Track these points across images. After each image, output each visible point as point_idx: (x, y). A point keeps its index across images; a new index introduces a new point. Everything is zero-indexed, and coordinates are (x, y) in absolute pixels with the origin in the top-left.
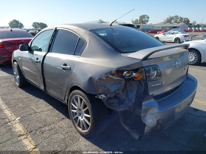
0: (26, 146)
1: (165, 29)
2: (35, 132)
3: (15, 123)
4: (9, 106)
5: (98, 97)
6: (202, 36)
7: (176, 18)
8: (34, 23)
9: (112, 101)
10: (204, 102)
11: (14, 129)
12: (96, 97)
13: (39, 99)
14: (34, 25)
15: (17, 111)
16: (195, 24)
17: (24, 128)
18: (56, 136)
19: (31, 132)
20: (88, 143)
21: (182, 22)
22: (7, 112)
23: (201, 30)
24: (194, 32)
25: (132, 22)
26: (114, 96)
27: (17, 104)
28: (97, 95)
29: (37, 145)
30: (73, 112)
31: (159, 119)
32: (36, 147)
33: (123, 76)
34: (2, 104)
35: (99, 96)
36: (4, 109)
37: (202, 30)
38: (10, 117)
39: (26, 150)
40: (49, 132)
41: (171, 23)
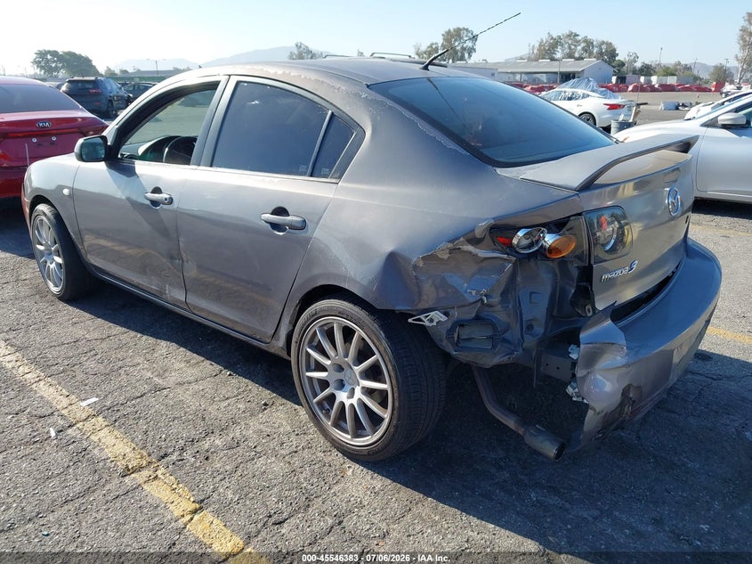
0: (163, 505)
1: (534, 81)
2: (179, 458)
3: (94, 429)
4: (49, 372)
5: (420, 320)
6: (662, 107)
7: (570, 42)
8: (42, 54)
9: (465, 333)
10: (722, 332)
11: (96, 450)
12: (410, 320)
13: (151, 340)
14: (40, 62)
15: (87, 388)
16: (635, 64)
17: (134, 445)
18: (259, 465)
19: (163, 458)
20: (379, 482)
21: (589, 57)
22: (49, 392)
23: (656, 86)
24: (632, 91)
25: (417, 54)
26: (474, 315)
27: (74, 360)
28: (414, 313)
29: (202, 501)
30: (310, 379)
31: (629, 386)
32: (201, 508)
33: (510, 246)
34: (19, 364)
35: (422, 317)
36: (33, 381)
37: (661, 86)
38: (67, 410)
39: (169, 517)
40: (230, 452)
41: (553, 59)
